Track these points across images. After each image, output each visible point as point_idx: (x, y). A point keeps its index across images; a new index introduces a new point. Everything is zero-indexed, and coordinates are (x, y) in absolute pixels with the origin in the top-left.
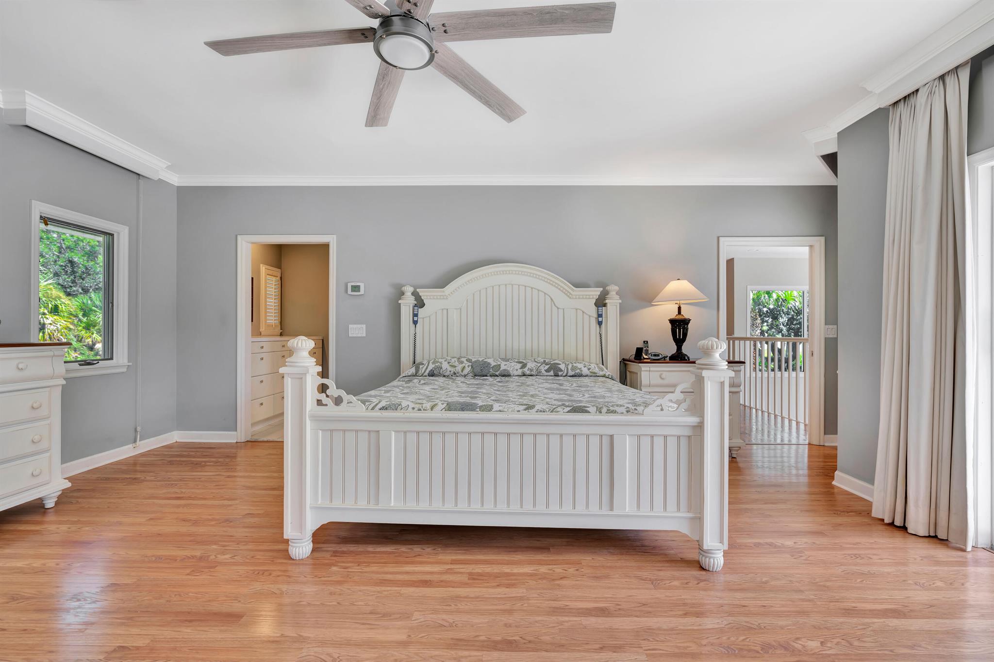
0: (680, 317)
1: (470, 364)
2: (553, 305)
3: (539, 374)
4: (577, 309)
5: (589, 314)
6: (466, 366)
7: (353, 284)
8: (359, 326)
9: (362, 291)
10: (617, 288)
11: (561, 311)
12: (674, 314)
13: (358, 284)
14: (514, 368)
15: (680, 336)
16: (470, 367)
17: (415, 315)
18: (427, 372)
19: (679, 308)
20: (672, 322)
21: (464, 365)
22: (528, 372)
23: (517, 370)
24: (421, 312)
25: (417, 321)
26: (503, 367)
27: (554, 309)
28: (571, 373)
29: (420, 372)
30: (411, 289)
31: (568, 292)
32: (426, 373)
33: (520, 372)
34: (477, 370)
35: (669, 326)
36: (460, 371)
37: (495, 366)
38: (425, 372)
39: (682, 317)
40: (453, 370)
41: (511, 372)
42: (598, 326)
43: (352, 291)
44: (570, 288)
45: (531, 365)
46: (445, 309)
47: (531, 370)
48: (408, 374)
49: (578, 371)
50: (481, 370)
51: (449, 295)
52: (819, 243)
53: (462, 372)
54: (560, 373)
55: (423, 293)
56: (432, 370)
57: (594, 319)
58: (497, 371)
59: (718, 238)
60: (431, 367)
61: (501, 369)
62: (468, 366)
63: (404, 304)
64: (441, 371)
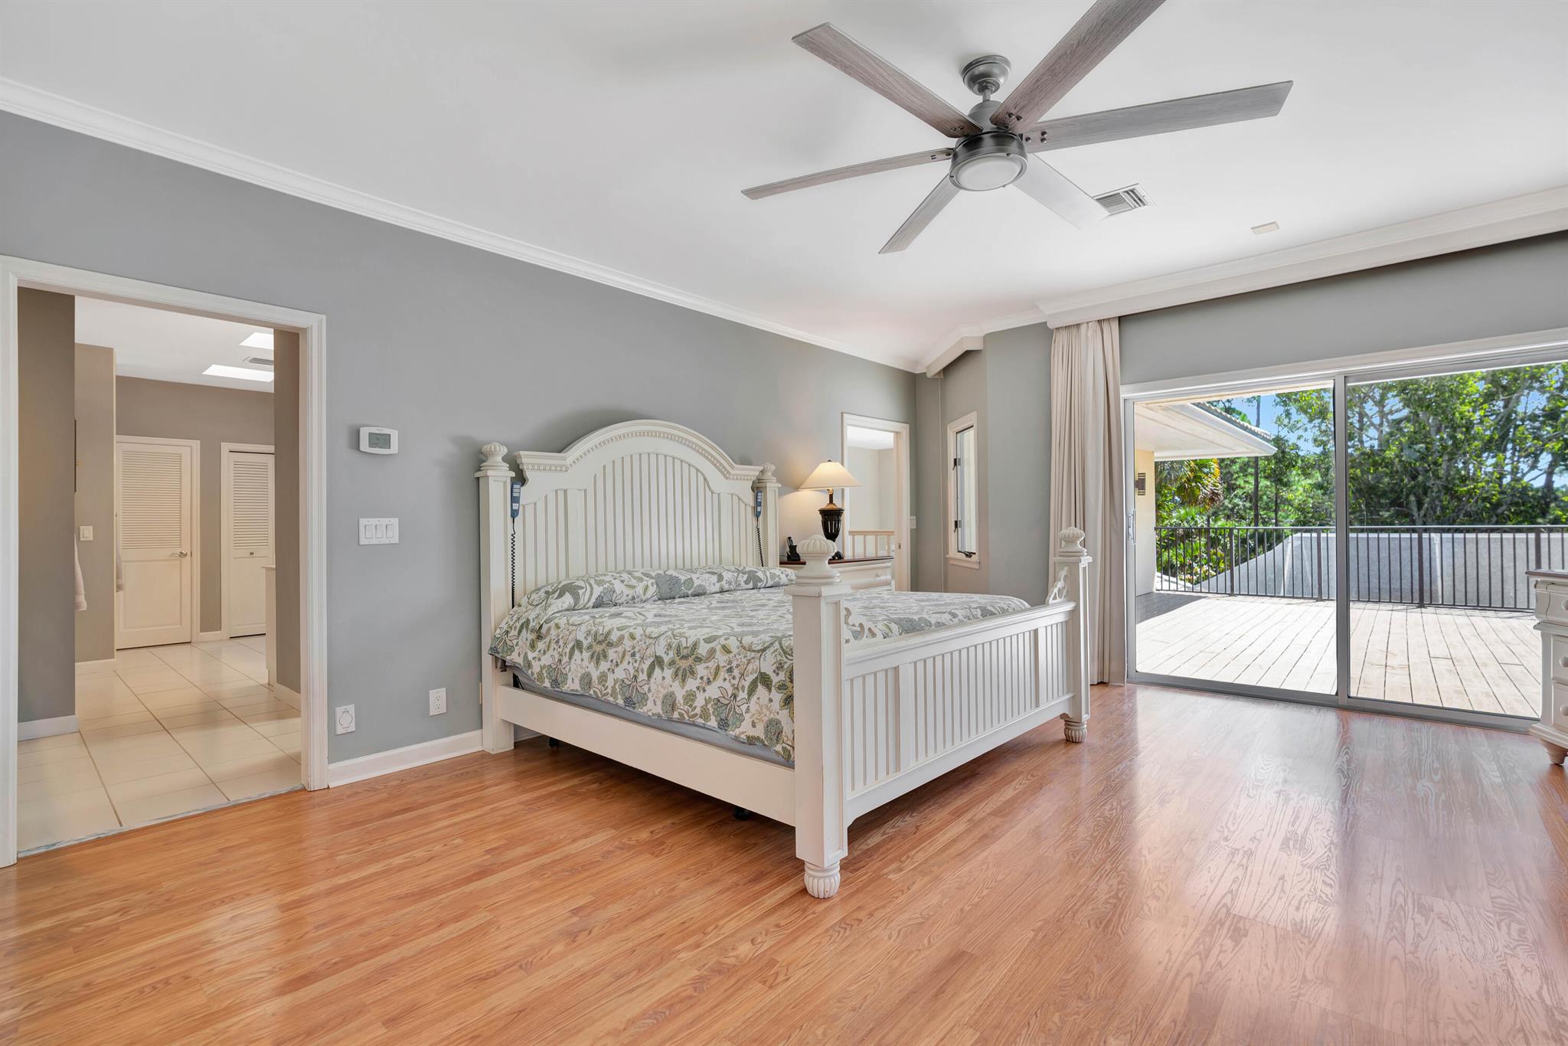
0: (831, 507)
1: (654, 581)
2: (707, 488)
3: (737, 588)
4: (732, 495)
5: (746, 501)
6: (650, 585)
7: (374, 430)
8: (385, 521)
9: (394, 448)
10: (773, 467)
11: (715, 496)
12: (824, 504)
13: (386, 431)
14: (711, 583)
15: (831, 531)
16: (655, 586)
17: (514, 500)
18: (593, 600)
19: (831, 497)
20: (823, 512)
21: (645, 583)
22: (726, 587)
23: (714, 584)
24: (525, 493)
25: (517, 511)
26: (697, 583)
27: (708, 493)
28: (770, 583)
29: (582, 602)
30: (504, 451)
31: (726, 469)
32: (591, 604)
33: (717, 588)
34: (665, 589)
35: (819, 517)
36: (642, 593)
37: (686, 581)
38: (589, 600)
39: (834, 507)
40: (631, 592)
41: (708, 588)
42: (754, 519)
43: (372, 444)
44: (729, 463)
45: (727, 576)
46: (561, 490)
47: (730, 583)
48: (562, 607)
49: (777, 579)
50: (670, 589)
51: (571, 465)
52: (904, 429)
53: (644, 594)
54: (759, 584)
55: (527, 459)
56: (599, 596)
57: (750, 508)
58: (690, 589)
59: (842, 413)
60: (598, 591)
61: (695, 585)
62: (652, 584)
63: (495, 479)
64: (615, 595)
